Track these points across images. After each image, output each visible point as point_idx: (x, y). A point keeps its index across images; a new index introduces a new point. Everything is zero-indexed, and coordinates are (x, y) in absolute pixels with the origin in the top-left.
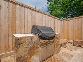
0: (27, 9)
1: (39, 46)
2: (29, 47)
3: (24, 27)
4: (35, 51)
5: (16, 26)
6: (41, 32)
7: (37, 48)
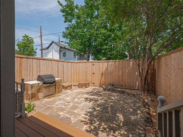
0: (32, 59)
1: (43, 88)
2: (37, 88)
3: (30, 75)
4: (40, 91)
5: (23, 75)
6: (44, 80)
7: (42, 89)
